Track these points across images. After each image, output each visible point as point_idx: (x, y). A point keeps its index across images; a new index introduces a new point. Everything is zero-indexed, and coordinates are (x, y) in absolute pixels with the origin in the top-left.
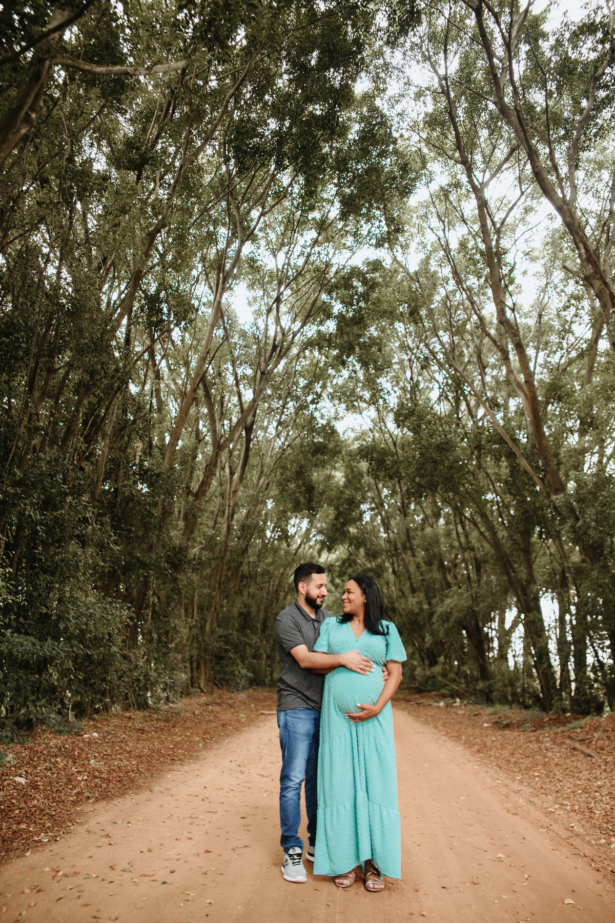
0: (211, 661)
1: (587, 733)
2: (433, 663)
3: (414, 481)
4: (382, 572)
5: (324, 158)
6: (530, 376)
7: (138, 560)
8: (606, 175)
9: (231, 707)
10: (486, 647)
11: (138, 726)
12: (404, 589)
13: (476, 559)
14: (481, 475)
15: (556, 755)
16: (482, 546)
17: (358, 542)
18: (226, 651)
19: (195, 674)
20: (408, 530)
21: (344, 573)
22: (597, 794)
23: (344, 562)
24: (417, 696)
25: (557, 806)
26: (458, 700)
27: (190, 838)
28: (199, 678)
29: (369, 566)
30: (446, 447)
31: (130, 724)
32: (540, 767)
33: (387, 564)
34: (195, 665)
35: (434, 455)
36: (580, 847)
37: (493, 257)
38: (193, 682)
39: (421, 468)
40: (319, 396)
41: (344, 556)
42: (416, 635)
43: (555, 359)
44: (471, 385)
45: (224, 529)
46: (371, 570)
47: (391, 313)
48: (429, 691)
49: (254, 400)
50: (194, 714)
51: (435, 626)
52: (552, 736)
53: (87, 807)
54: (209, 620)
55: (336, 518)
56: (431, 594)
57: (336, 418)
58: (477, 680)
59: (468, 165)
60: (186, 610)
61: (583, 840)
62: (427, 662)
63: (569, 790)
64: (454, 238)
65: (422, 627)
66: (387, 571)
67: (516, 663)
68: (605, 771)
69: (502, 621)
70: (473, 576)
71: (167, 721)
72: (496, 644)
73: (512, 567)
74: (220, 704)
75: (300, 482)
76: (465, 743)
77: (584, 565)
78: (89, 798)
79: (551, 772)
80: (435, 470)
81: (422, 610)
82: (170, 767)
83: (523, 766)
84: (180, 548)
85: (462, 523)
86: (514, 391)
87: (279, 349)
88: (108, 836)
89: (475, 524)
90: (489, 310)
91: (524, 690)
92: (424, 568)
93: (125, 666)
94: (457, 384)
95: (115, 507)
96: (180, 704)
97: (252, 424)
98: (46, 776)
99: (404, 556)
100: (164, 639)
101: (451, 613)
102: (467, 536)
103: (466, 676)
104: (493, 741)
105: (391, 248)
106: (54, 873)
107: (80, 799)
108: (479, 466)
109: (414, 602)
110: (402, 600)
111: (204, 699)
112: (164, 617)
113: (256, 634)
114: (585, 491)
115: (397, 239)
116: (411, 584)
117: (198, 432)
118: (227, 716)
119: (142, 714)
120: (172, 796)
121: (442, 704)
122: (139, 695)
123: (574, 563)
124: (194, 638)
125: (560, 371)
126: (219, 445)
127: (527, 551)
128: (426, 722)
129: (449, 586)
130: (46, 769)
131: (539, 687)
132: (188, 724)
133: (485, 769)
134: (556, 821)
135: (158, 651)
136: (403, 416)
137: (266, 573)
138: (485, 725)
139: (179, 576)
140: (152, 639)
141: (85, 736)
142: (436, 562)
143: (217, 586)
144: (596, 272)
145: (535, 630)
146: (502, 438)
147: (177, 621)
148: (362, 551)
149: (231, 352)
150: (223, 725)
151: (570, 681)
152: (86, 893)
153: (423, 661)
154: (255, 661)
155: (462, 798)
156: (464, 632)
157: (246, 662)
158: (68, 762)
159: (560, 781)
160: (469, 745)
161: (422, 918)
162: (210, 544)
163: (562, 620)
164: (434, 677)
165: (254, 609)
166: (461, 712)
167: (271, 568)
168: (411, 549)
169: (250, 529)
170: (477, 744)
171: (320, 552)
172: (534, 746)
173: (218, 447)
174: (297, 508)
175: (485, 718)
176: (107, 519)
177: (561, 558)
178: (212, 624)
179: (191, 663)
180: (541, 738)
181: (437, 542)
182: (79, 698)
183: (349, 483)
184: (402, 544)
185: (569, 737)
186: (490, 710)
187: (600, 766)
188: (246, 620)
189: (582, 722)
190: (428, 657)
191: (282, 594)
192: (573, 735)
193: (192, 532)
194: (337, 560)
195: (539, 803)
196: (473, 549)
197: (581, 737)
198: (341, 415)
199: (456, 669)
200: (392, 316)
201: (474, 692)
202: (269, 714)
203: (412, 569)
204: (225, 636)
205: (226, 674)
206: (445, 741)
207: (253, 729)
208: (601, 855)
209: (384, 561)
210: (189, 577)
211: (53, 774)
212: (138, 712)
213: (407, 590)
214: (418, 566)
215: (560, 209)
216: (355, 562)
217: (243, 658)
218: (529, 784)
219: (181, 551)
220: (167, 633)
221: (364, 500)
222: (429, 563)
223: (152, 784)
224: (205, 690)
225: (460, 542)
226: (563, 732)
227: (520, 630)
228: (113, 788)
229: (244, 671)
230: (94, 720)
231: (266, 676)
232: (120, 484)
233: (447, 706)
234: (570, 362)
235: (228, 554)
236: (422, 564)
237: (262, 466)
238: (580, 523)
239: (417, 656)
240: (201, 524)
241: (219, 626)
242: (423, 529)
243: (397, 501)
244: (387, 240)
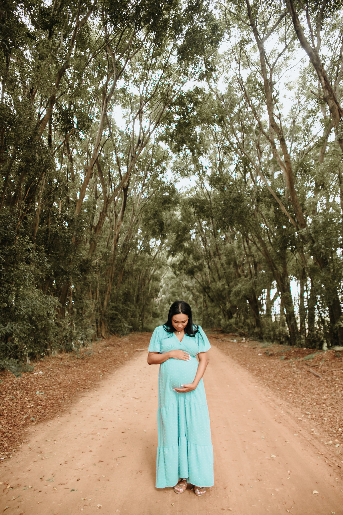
0: (108, 321)
1: (316, 362)
2: (230, 317)
3: (221, 219)
4: (202, 268)
5: (166, 21)
6: (288, 157)
7: (62, 269)
8: (337, 33)
9: (120, 346)
10: (260, 309)
11: (66, 363)
12: (215, 277)
13: (254, 261)
14: (257, 214)
15: (299, 375)
16: (258, 254)
17: (189, 251)
18: (116, 315)
19: (99, 329)
20: (217, 245)
21: (182, 269)
22: (324, 405)
23: (181, 262)
24: (222, 335)
25: (303, 416)
26: (244, 339)
27: (91, 451)
28: (101, 331)
29: (195, 264)
30: (239, 199)
31: (62, 363)
32: (291, 386)
33: (205, 263)
34: (98, 323)
35: (232, 205)
36: (318, 448)
37: (269, 85)
38: (98, 334)
39: (225, 212)
40: (164, 169)
41: (182, 259)
42: (221, 302)
43: (301, 147)
44: (253, 164)
45: (113, 248)
46: (196, 267)
47: (208, 120)
48: (228, 333)
49: (127, 173)
50: (98, 353)
51: (231, 299)
52: (297, 363)
53: (30, 429)
54: (106, 298)
55: (177, 238)
56: (230, 281)
57: (175, 181)
58: (254, 327)
59: (254, 26)
60: (93, 294)
61: (320, 441)
62: (227, 316)
63: (309, 403)
64: (245, 74)
65: (224, 298)
66: (205, 267)
67: (276, 318)
68: (327, 387)
69: (269, 295)
70: (253, 271)
71: (83, 359)
72: (265, 307)
73: (275, 267)
74: (113, 345)
75: (156, 220)
76: (249, 369)
77: (316, 266)
78: (33, 421)
79: (297, 389)
80: (233, 213)
81: (224, 289)
82: (82, 394)
83: (282, 385)
84: (88, 260)
85: (247, 242)
86: (278, 166)
87: (142, 142)
88: (41, 452)
89: (255, 243)
90: (265, 118)
91: (280, 333)
92: (225, 266)
93: (58, 329)
94: (246, 162)
95: (47, 240)
96: (91, 347)
97: (128, 186)
98: (9, 405)
99: (214, 259)
100: (80, 312)
101: (240, 291)
102: (250, 248)
103: (248, 325)
104: (264, 367)
105: (207, 81)
106: (4, 486)
107: (29, 422)
108: (257, 210)
109: (220, 285)
110: (214, 284)
111: (104, 343)
112: (80, 299)
113: (133, 303)
114: (318, 226)
115: (212, 75)
116: (219, 275)
117: (96, 192)
118: (117, 353)
119: (69, 355)
120: (82, 417)
121: (235, 341)
122: (67, 345)
123: (310, 266)
124: (97, 310)
125: (304, 154)
126: (108, 200)
127: (283, 258)
128: (227, 354)
129: (240, 276)
130: (10, 400)
131: (288, 332)
132: (95, 360)
133: (261, 388)
134: (303, 427)
135: (77, 319)
136: (214, 181)
137: (138, 270)
138: (259, 354)
139: (87, 276)
140: (73, 312)
141: (35, 374)
142: (232, 263)
143: (110, 280)
144: (330, 95)
145: (287, 302)
146: (271, 195)
147: (87, 302)
148: (191, 256)
149: (114, 145)
150: (115, 360)
151: (306, 329)
152: (23, 502)
153: (225, 316)
154: (132, 319)
155: (249, 411)
156: (248, 301)
157: (128, 319)
158: (23, 393)
159: (303, 396)
160: (252, 370)
161: (229, 512)
162: (105, 257)
163: (302, 297)
164: (231, 325)
165: (131, 290)
166: (246, 346)
167: (141, 268)
168: (219, 255)
169: (128, 246)
170: (256, 369)
171: (168, 257)
172: (287, 370)
173: (108, 201)
174: (154, 235)
175: (259, 350)
176: (42, 247)
177: (303, 262)
178: (108, 300)
179: (97, 323)
180: (290, 365)
181: (233, 251)
182: (32, 350)
183: (183, 219)
184: (213, 253)
185: (306, 364)
186: (261, 345)
187: (324, 384)
188: (127, 297)
189: (314, 356)
190: (228, 314)
191: (147, 282)
192: (308, 363)
193: (94, 251)
194: (178, 261)
195: (292, 413)
196: (253, 256)
197: (313, 364)
198: (179, 179)
199: (243, 321)
200: (209, 121)
201: (253, 334)
202: (141, 351)
203: (219, 266)
204: (116, 307)
205: (117, 327)
206: (238, 368)
207: (131, 362)
208: (331, 453)
209: (203, 261)
210: (94, 276)
211: (13, 403)
212: (67, 354)
213: (217, 279)
214: (222, 265)
215: (310, 54)
216: (187, 262)
217: (126, 317)
218: (286, 399)
219: (87, 262)
220: (82, 308)
221: (192, 227)
222: (229, 263)
223: (71, 408)
224: (105, 337)
225: (246, 252)
226: (303, 361)
227: (279, 300)
228: (48, 413)
229: (126, 325)
230: (41, 361)
231: (139, 326)
232: (50, 226)
233: (238, 343)
234: (310, 149)
235: (115, 261)
236: (225, 264)
237: (134, 211)
238: (315, 245)
239: (222, 313)
240: (99, 246)
241: (112, 301)
242: (225, 244)
243: (210, 228)
244: (206, 75)
